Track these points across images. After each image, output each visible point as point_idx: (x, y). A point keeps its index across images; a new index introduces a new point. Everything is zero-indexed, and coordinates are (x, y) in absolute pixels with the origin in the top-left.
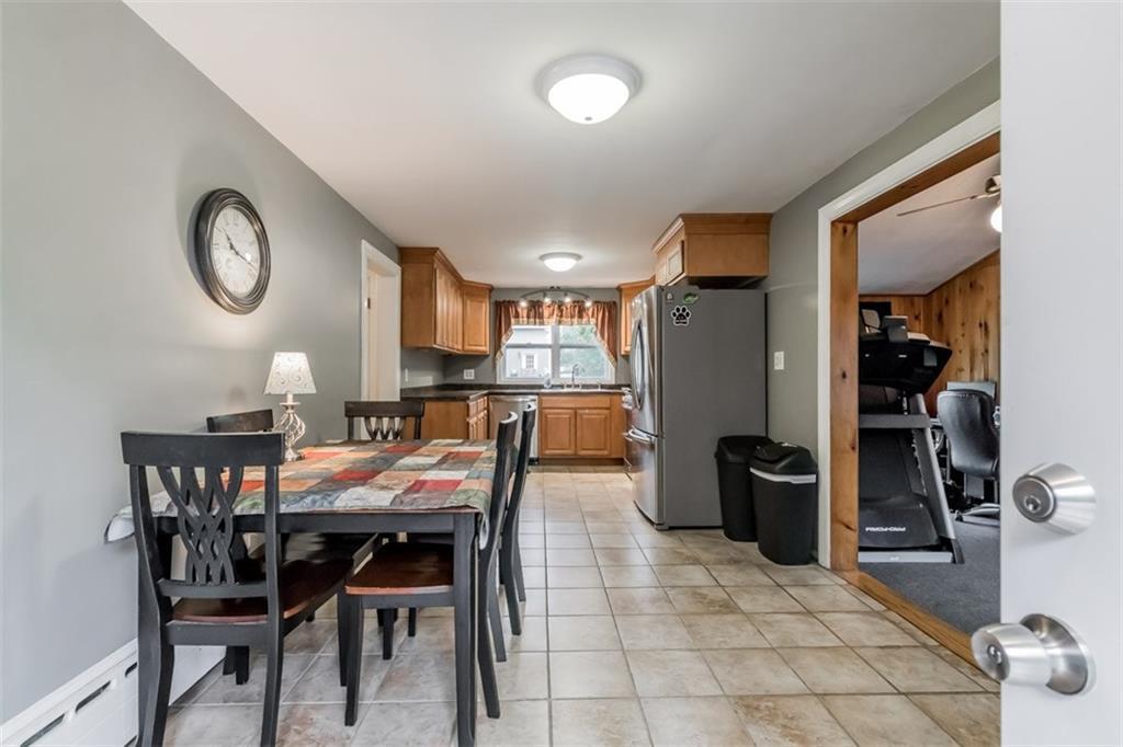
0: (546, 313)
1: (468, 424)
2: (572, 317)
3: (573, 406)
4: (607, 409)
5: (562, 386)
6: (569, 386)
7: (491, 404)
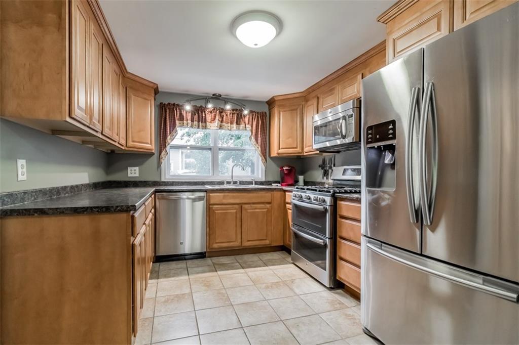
0: (209, 117)
1: (133, 246)
2: (232, 123)
3: (237, 201)
4: (269, 203)
5: (222, 183)
6: (228, 183)
7: (157, 201)
